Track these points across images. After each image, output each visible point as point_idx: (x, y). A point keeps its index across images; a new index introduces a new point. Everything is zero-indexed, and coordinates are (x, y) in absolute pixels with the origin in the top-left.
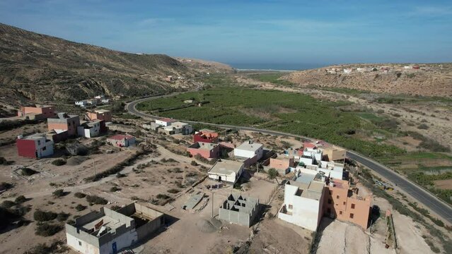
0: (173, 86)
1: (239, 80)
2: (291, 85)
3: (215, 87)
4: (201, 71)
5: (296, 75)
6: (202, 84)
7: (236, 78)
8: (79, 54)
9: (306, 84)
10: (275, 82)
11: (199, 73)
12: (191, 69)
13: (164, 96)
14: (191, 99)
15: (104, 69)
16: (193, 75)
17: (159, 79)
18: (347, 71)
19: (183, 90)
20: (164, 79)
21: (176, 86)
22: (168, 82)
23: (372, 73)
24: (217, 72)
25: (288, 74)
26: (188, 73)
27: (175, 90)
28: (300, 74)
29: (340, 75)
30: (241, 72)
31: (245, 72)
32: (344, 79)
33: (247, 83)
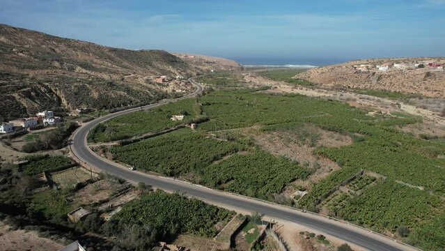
0: (165, 89)
1: (247, 79)
2: (311, 85)
3: (218, 89)
4: (204, 68)
5: (314, 73)
6: (203, 86)
7: (243, 77)
8: (57, 50)
9: (330, 85)
10: (290, 82)
11: (202, 70)
12: (194, 66)
13: (146, 108)
14: (181, 114)
15: (78, 69)
16: (195, 74)
17: (148, 81)
18: (382, 69)
19: (177, 96)
20: (154, 81)
21: (169, 89)
22: (159, 84)
23: (419, 71)
24: (223, 68)
25: (305, 70)
26: (189, 71)
27: (165, 96)
28: (319, 71)
29: (374, 74)
30: (248, 69)
31: (252, 69)
32: (379, 78)
33: (258, 83)
